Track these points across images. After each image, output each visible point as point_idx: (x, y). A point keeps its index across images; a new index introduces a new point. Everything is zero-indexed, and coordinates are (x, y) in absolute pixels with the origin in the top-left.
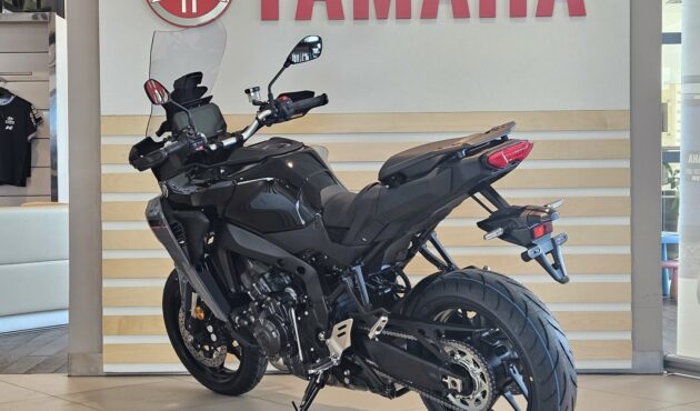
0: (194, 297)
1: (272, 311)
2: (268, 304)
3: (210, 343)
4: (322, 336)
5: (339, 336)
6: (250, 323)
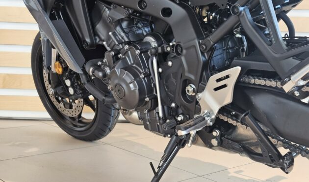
0: (54, 53)
1: (130, 61)
2: (126, 53)
3: (69, 96)
4: (190, 89)
5: (216, 89)
6: (105, 75)
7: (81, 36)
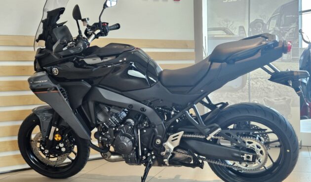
0: (53, 129)
4: (159, 141)
5: (172, 141)
7: (90, 121)
